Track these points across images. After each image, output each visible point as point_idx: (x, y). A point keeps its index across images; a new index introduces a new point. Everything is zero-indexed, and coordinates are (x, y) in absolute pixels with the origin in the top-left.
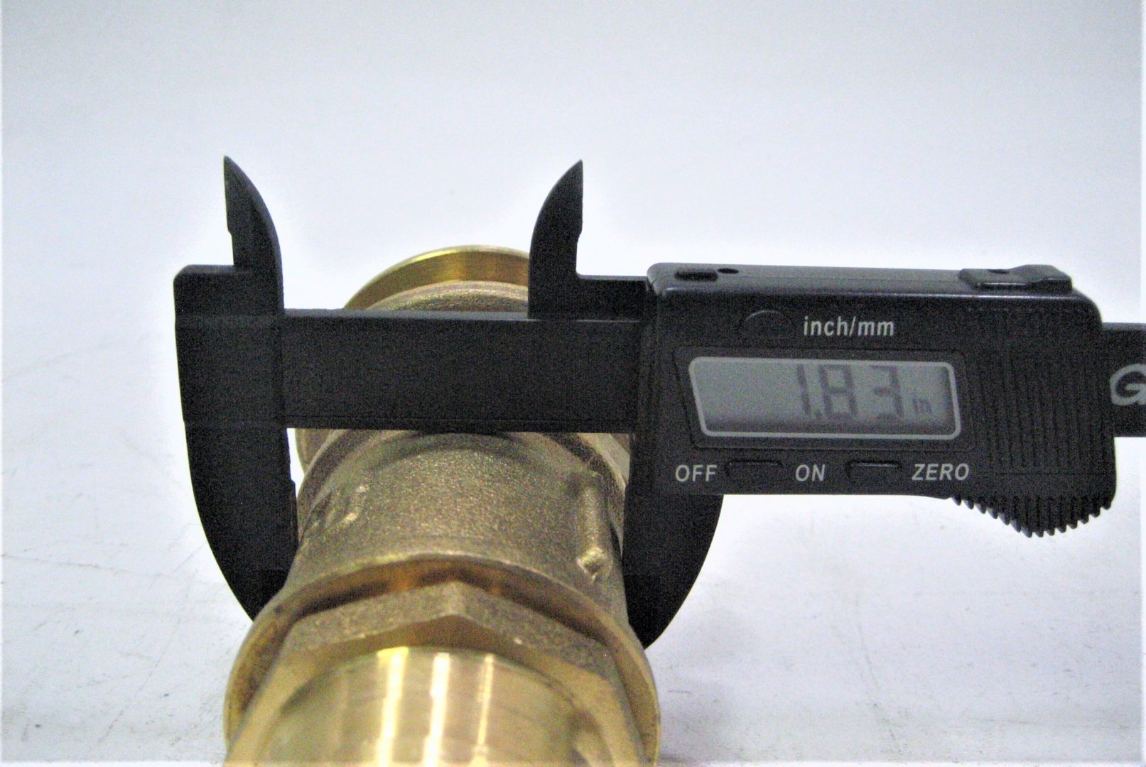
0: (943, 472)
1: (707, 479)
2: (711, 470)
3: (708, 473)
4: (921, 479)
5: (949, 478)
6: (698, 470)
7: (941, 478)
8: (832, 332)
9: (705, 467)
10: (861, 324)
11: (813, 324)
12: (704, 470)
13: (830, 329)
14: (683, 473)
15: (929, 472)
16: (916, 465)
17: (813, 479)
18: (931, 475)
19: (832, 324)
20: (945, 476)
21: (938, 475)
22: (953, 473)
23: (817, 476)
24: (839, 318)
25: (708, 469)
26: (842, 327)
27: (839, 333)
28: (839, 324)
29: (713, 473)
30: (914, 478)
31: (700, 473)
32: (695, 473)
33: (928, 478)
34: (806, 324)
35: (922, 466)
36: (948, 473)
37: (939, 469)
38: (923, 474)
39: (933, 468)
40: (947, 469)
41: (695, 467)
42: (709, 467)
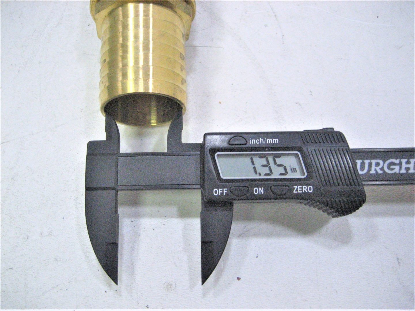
0: (304, 189)
1: (224, 194)
2: (225, 190)
3: (224, 192)
4: (297, 192)
5: (307, 192)
6: (221, 191)
7: (304, 192)
8: (259, 143)
9: (223, 189)
10: (267, 140)
11: (253, 140)
12: (223, 191)
13: (258, 142)
14: (216, 192)
15: (299, 189)
16: (294, 187)
17: (260, 193)
18: (300, 191)
19: (259, 140)
20: (305, 191)
21: (302, 190)
22: (307, 190)
23: (261, 192)
24: (261, 138)
25: (224, 190)
26: (262, 141)
27: (261, 143)
28: (261, 140)
29: (226, 192)
30: (294, 192)
31: (222, 192)
32: (220, 192)
33: (299, 192)
34: (250, 140)
35: (296, 187)
36: (305, 189)
37: (302, 188)
38: (297, 190)
39: (300, 188)
40: (305, 188)
41: (220, 189)
42: (224, 189)
